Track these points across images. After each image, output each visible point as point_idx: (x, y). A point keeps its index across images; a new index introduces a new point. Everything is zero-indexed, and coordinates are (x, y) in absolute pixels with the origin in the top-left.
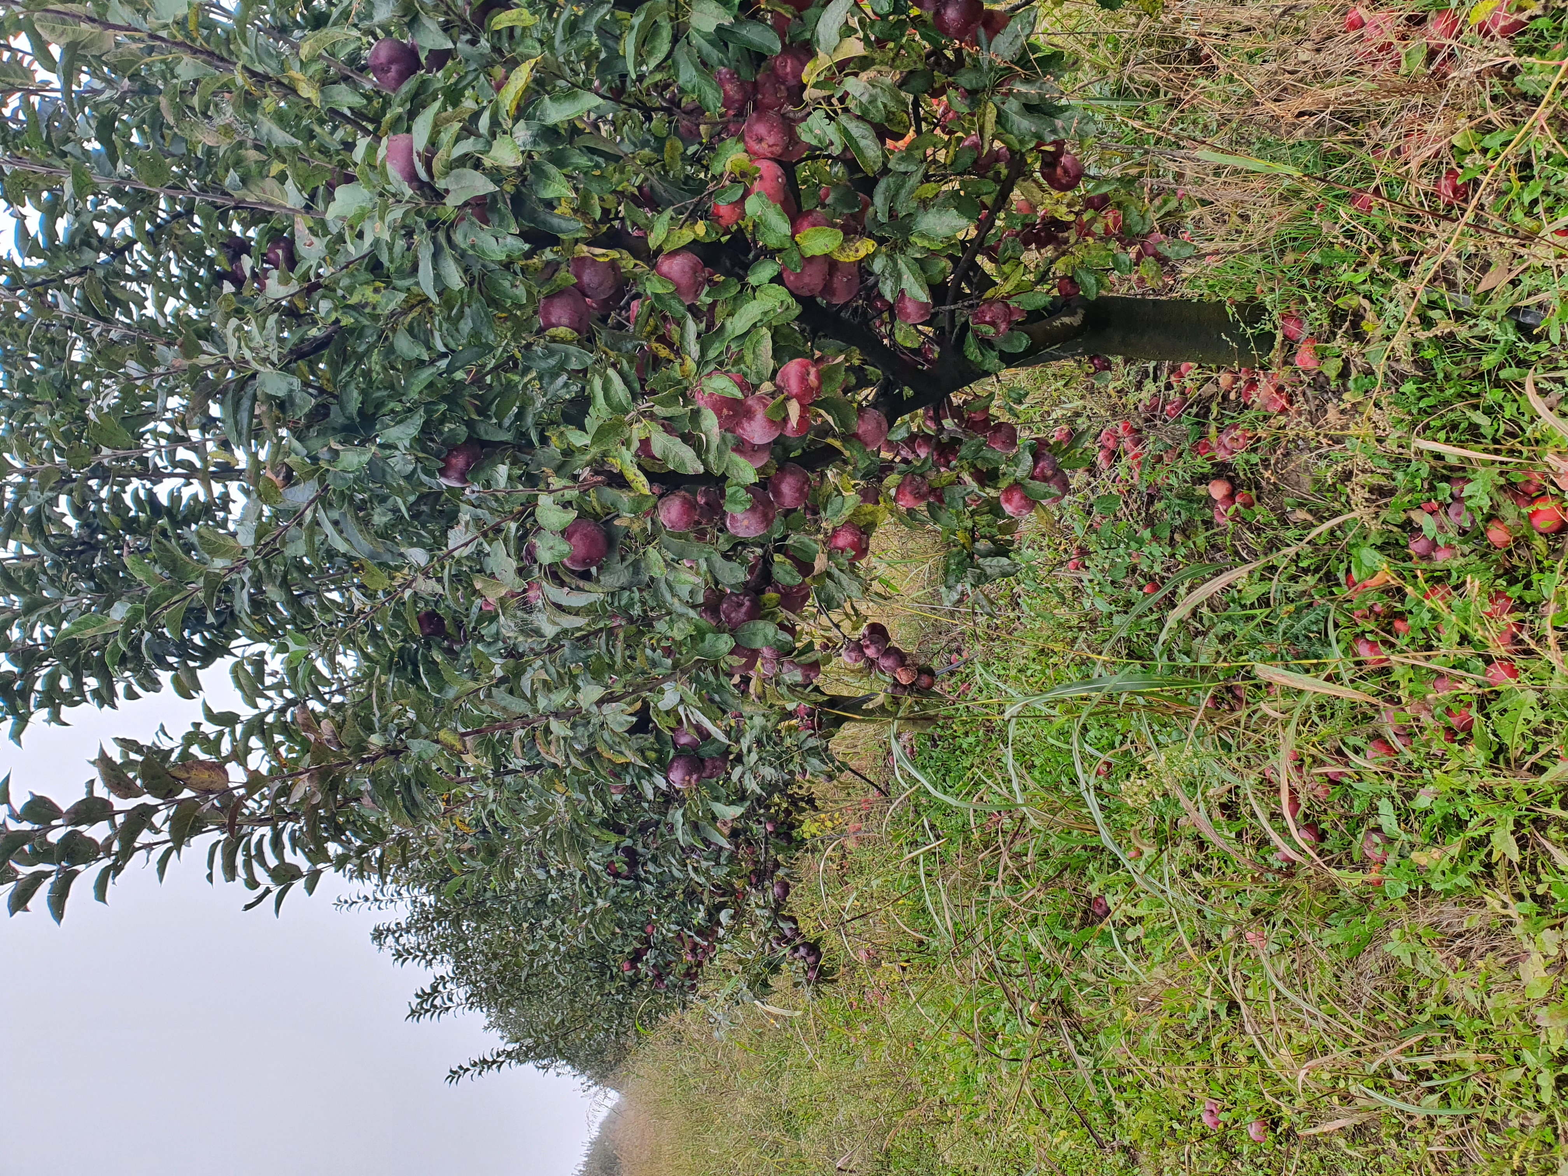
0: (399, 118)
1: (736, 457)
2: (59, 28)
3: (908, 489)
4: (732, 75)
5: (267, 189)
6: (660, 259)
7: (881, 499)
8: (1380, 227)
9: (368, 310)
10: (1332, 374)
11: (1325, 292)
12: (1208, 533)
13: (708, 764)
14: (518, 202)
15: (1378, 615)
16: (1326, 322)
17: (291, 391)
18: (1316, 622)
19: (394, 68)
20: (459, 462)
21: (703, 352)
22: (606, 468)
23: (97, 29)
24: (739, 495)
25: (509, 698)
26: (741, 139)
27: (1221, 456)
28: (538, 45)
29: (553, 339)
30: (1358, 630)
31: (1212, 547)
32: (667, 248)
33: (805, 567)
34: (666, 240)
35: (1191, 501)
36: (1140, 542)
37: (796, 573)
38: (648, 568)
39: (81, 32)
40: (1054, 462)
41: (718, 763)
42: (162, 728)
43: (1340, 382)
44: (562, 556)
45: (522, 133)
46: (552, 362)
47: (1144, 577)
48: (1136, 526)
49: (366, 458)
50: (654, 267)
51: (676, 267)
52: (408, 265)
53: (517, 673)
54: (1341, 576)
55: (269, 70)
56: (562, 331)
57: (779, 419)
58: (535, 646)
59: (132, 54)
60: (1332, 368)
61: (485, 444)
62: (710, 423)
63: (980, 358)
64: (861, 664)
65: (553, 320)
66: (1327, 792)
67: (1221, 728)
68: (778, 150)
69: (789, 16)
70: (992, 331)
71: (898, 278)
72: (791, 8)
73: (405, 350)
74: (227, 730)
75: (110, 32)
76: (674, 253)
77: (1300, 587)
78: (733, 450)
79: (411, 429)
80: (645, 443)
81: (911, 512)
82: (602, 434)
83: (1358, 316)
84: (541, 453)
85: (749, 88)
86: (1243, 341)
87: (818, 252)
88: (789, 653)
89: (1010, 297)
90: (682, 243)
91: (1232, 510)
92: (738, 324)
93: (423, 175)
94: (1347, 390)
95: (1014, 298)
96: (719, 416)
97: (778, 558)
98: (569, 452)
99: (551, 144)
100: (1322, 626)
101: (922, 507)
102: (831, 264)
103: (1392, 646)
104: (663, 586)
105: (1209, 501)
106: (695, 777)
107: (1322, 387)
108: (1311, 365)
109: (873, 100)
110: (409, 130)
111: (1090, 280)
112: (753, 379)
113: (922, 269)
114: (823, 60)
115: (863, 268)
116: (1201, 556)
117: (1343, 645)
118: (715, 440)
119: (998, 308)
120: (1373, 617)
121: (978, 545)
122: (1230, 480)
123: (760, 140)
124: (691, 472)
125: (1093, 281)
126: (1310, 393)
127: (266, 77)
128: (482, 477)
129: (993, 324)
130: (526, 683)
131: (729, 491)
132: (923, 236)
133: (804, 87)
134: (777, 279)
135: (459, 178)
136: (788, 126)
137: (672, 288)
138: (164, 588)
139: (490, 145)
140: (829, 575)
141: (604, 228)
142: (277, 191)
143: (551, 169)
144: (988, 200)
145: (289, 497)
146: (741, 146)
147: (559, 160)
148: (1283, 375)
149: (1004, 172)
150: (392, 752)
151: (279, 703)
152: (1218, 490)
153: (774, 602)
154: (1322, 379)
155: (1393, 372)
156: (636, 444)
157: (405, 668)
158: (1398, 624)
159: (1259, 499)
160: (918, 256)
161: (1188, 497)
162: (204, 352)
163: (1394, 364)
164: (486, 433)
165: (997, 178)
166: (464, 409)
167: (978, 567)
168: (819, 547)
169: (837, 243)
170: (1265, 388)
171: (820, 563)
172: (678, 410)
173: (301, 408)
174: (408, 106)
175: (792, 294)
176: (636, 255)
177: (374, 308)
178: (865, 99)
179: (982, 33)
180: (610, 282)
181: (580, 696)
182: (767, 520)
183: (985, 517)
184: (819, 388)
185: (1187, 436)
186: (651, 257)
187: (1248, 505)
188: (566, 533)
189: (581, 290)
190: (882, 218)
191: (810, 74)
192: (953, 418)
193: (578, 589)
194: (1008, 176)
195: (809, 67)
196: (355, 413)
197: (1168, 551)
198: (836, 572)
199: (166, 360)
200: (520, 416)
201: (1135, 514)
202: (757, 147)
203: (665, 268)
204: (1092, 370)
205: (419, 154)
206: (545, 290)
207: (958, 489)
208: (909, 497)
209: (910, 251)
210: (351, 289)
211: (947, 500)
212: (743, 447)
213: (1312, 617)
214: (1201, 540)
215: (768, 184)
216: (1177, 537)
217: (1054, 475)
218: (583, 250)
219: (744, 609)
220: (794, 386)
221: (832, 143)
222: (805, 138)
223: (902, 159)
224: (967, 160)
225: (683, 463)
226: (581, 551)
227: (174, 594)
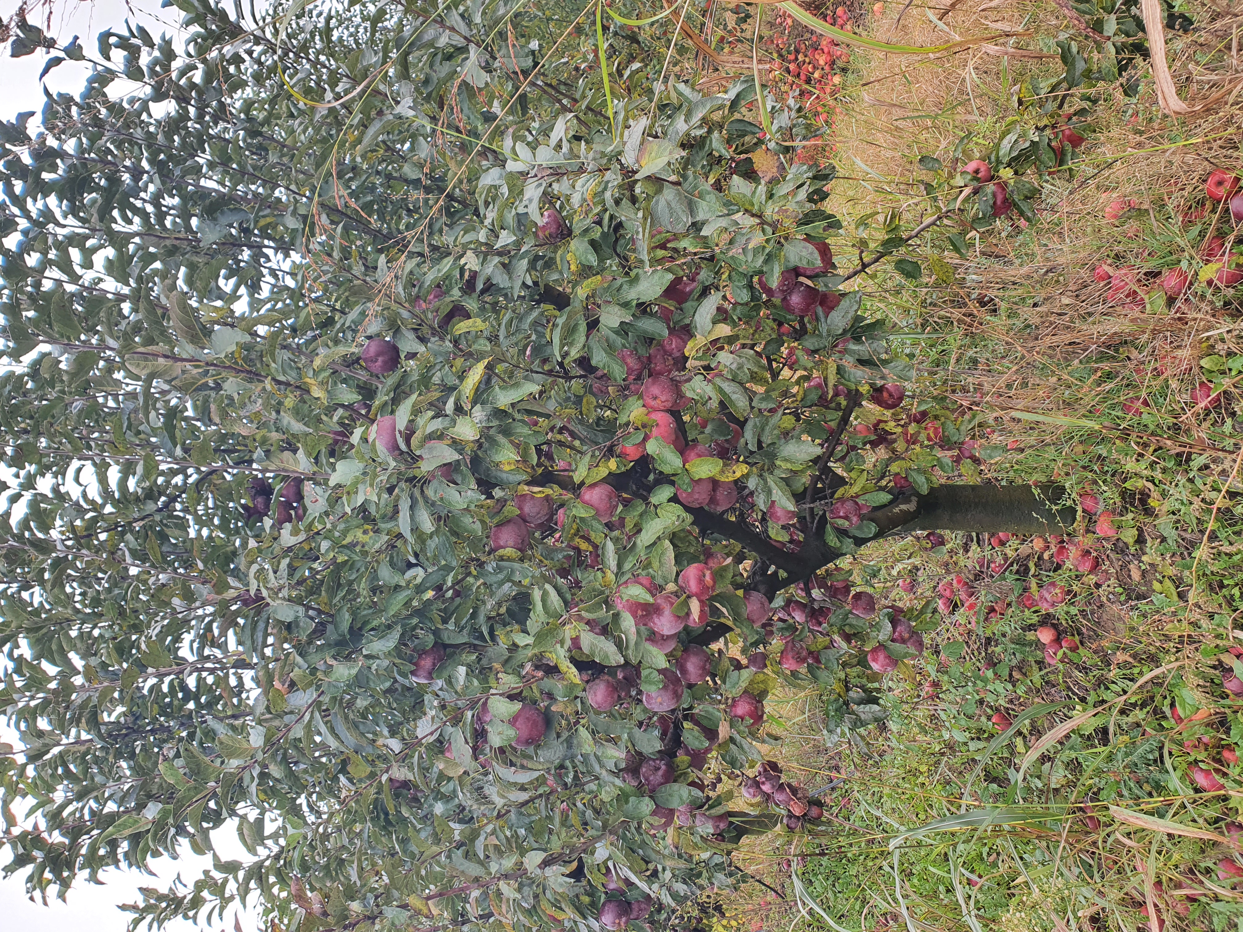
0: (385, 404)
1: (649, 646)
2: (143, 363)
3: (790, 655)
4: (632, 352)
5: (285, 459)
6: (583, 489)
7: (768, 663)
8: (1152, 427)
9: (358, 549)
10: (1131, 541)
11: (1113, 475)
12: (1042, 673)
13: (635, 907)
14: (476, 462)
15: (1206, 745)
16: (1118, 500)
17: (297, 617)
18: (1151, 751)
19: (380, 359)
20: (427, 663)
21: (619, 566)
22: (545, 661)
23: (170, 362)
24: (653, 676)
25: (467, 863)
26: (641, 397)
27: (1045, 607)
28: (488, 344)
29: (501, 558)
30: (1191, 759)
31: (1047, 683)
32: (588, 482)
33: (711, 733)
34: (588, 475)
35: (1024, 645)
36: (985, 681)
37: (703, 739)
38: (580, 745)
39: (157, 366)
40: (910, 626)
41: (643, 906)
42: (178, 877)
43: (1138, 547)
44: (509, 739)
45: (479, 413)
46: (501, 576)
47: (991, 707)
48: (978, 664)
49: (354, 671)
50: (578, 496)
51: (595, 496)
52: (390, 509)
53: (474, 836)
54: (1167, 710)
55: (290, 378)
56: (509, 551)
57: (683, 614)
58: (486, 812)
59: (193, 378)
60: (1129, 536)
61: (446, 646)
62: (628, 623)
63: (838, 544)
64: (758, 799)
65: (502, 543)
66: (1187, 909)
67: (1081, 850)
68: (669, 405)
69: (672, 308)
70: (847, 523)
71: (769, 492)
72: (674, 303)
73: (387, 578)
74: (231, 877)
75: (179, 363)
76: (593, 486)
77: (1130, 719)
78: (646, 640)
79: (390, 642)
80: (576, 641)
81: (794, 674)
82: (540, 637)
83: (1145, 496)
84: (492, 651)
85: (645, 360)
86: (1050, 515)
87: (704, 476)
88: (701, 807)
89: (858, 496)
90: (599, 478)
91: (1060, 653)
92: (645, 538)
93: (403, 447)
94: (1144, 553)
95: (862, 497)
96: (635, 616)
97: (687, 725)
98: (514, 647)
99: (501, 420)
100: (1157, 754)
101: (803, 669)
102: (714, 483)
103: (1225, 775)
104: (592, 758)
105: (1039, 645)
106: (624, 919)
107: (1123, 551)
108: (1111, 533)
109: (740, 367)
110: (393, 412)
111: (921, 479)
112: (659, 581)
113: (787, 485)
114: (700, 340)
115: (739, 485)
116: (1038, 691)
117: (1179, 773)
118: (633, 638)
119: (849, 505)
120: (1202, 747)
121: (851, 694)
122: (1054, 626)
123: (655, 398)
124: (614, 664)
125: (924, 480)
126: (1113, 556)
127: (288, 384)
128: (445, 674)
129: (846, 518)
130: (479, 846)
131: (644, 673)
132: (786, 460)
133: (686, 359)
134: (674, 499)
135: (431, 449)
136: (676, 386)
137: (593, 512)
138: (189, 790)
139: (454, 422)
140: (732, 740)
141: (540, 471)
142: (291, 460)
143: (501, 439)
144: (833, 424)
145: (292, 700)
146: (641, 402)
147: (506, 432)
148: (1087, 541)
149: (844, 403)
150: (369, 918)
151: (276, 849)
152: (1045, 636)
153: (686, 765)
154: (1121, 544)
155: (1183, 540)
156: (568, 643)
157: (378, 817)
158: (1226, 754)
159: (1082, 643)
160: (784, 476)
161: (1020, 642)
162: (232, 588)
163: (1182, 533)
164: (449, 638)
165: (838, 407)
166: (431, 620)
167: (853, 713)
168: (722, 715)
169: (718, 469)
170: (1073, 552)
171: (724, 731)
172: (602, 613)
173: (304, 630)
174: (392, 395)
175: (687, 509)
176: (563, 486)
177: (363, 546)
178: (734, 367)
179: (820, 310)
180: (545, 510)
181: (525, 860)
182: (677, 696)
183: (855, 669)
184: (714, 586)
185: (1012, 590)
186: (576, 489)
187: (1074, 649)
188: (513, 721)
189: (523, 518)
190: (752, 447)
191: (690, 349)
192: (819, 588)
193: (523, 767)
194: (847, 406)
195: (690, 344)
196: (346, 631)
197: (1010, 687)
198: (738, 737)
199: (201, 596)
200: (474, 616)
201: (976, 653)
202: (653, 403)
203: (587, 497)
204: (930, 545)
205: (400, 432)
206: (495, 521)
207: (831, 652)
208: (791, 661)
209: (776, 472)
210: (345, 533)
211: (823, 661)
212: (653, 637)
213: (1147, 747)
214: (1036, 677)
215: (662, 429)
216: (1016, 675)
217: (910, 638)
218: (525, 489)
219: (660, 773)
220: (693, 586)
221: (710, 399)
222: (689, 394)
223: (763, 399)
224: (814, 396)
225: (607, 657)
226: (525, 733)
227: (197, 794)
